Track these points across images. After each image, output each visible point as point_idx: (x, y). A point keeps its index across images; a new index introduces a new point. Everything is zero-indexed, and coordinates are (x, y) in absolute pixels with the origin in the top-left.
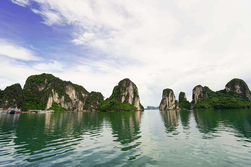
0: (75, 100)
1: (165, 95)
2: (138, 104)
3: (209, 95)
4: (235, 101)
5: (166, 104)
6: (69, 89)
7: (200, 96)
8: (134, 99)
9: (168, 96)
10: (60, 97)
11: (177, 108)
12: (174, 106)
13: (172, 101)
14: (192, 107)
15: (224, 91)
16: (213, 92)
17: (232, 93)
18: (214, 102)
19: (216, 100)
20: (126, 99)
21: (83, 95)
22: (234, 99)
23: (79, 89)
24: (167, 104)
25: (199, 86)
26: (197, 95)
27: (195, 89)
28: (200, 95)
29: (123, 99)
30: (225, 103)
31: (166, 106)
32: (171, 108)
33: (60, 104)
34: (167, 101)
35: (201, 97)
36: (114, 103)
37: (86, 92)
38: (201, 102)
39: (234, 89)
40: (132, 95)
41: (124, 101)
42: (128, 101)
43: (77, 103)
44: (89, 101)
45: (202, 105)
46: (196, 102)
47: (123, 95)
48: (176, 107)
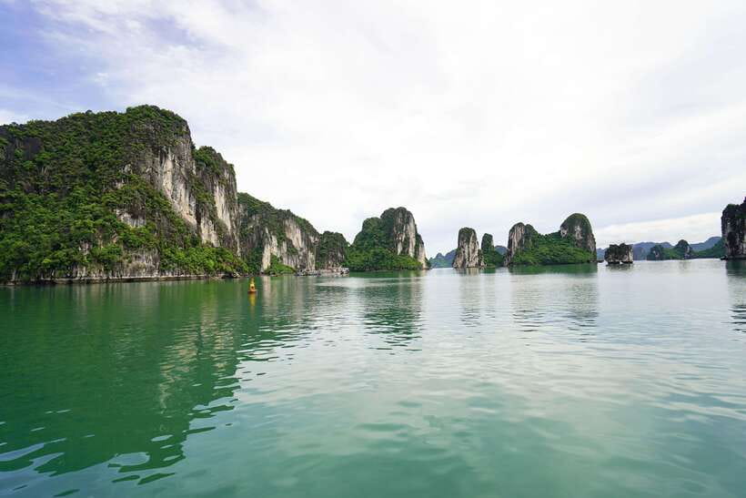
0: (302, 249)
1: (463, 239)
2: (423, 258)
3: (534, 241)
4: (572, 252)
5: (465, 256)
6: (291, 227)
7: (520, 243)
8: (417, 248)
9: (468, 242)
10: (279, 246)
11: (482, 264)
12: (477, 260)
13: (474, 251)
14: (506, 263)
15: (557, 235)
16: (540, 236)
17: (569, 239)
18: (542, 254)
19: (544, 249)
20: (404, 249)
21: (312, 238)
22: (571, 249)
23: (305, 226)
24: (467, 257)
25: (520, 225)
26: (515, 241)
27: (513, 230)
28: (521, 241)
29: (400, 249)
30: (558, 256)
31: (465, 260)
32: (473, 264)
33: (281, 258)
34: (466, 251)
35: (522, 246)
36: (383, 256)
37: (314, 232)
38: (522, 254)
39: (572, 231)
40: (413, 241)
41: (402, 252)
42: (408, 252)
43: (305, 256)
44: (324, 252)
45: (523, 259)
46: (513, 253)
47: (399, 241)
48: (480, 261)
